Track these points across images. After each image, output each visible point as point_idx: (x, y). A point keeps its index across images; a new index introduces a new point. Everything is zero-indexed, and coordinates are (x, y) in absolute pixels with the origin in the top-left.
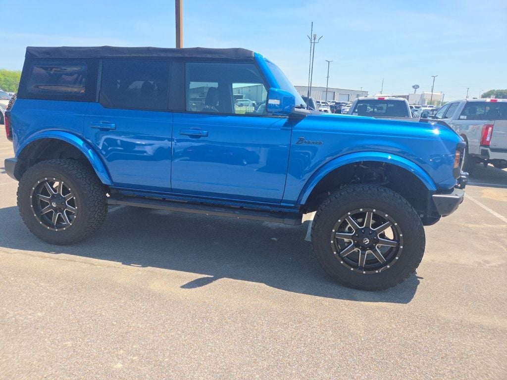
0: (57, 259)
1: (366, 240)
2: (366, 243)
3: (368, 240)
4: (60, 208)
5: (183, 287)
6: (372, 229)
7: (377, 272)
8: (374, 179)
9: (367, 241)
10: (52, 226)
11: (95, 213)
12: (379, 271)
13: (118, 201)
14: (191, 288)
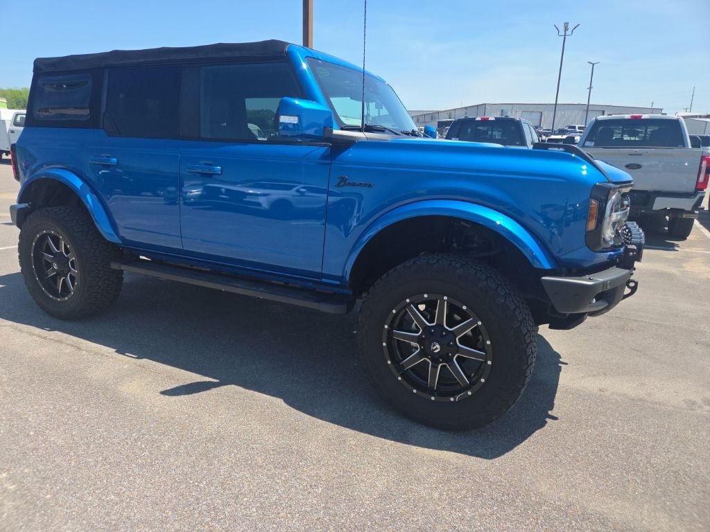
0: (45, 338)
1: (434, 345)
2: (436, 351)
3: (438, 346)
4: (63, 271)
5: (164, 393)
6: (447, 328)
7: (452, 399)
8: (475, 245)
9: (437, 348)
10: (55, 293)
11: (98, 279)
12: (455, 399)
13: (122, 266)
14: (174, 395)
